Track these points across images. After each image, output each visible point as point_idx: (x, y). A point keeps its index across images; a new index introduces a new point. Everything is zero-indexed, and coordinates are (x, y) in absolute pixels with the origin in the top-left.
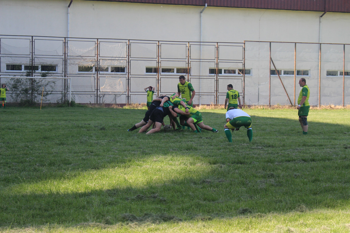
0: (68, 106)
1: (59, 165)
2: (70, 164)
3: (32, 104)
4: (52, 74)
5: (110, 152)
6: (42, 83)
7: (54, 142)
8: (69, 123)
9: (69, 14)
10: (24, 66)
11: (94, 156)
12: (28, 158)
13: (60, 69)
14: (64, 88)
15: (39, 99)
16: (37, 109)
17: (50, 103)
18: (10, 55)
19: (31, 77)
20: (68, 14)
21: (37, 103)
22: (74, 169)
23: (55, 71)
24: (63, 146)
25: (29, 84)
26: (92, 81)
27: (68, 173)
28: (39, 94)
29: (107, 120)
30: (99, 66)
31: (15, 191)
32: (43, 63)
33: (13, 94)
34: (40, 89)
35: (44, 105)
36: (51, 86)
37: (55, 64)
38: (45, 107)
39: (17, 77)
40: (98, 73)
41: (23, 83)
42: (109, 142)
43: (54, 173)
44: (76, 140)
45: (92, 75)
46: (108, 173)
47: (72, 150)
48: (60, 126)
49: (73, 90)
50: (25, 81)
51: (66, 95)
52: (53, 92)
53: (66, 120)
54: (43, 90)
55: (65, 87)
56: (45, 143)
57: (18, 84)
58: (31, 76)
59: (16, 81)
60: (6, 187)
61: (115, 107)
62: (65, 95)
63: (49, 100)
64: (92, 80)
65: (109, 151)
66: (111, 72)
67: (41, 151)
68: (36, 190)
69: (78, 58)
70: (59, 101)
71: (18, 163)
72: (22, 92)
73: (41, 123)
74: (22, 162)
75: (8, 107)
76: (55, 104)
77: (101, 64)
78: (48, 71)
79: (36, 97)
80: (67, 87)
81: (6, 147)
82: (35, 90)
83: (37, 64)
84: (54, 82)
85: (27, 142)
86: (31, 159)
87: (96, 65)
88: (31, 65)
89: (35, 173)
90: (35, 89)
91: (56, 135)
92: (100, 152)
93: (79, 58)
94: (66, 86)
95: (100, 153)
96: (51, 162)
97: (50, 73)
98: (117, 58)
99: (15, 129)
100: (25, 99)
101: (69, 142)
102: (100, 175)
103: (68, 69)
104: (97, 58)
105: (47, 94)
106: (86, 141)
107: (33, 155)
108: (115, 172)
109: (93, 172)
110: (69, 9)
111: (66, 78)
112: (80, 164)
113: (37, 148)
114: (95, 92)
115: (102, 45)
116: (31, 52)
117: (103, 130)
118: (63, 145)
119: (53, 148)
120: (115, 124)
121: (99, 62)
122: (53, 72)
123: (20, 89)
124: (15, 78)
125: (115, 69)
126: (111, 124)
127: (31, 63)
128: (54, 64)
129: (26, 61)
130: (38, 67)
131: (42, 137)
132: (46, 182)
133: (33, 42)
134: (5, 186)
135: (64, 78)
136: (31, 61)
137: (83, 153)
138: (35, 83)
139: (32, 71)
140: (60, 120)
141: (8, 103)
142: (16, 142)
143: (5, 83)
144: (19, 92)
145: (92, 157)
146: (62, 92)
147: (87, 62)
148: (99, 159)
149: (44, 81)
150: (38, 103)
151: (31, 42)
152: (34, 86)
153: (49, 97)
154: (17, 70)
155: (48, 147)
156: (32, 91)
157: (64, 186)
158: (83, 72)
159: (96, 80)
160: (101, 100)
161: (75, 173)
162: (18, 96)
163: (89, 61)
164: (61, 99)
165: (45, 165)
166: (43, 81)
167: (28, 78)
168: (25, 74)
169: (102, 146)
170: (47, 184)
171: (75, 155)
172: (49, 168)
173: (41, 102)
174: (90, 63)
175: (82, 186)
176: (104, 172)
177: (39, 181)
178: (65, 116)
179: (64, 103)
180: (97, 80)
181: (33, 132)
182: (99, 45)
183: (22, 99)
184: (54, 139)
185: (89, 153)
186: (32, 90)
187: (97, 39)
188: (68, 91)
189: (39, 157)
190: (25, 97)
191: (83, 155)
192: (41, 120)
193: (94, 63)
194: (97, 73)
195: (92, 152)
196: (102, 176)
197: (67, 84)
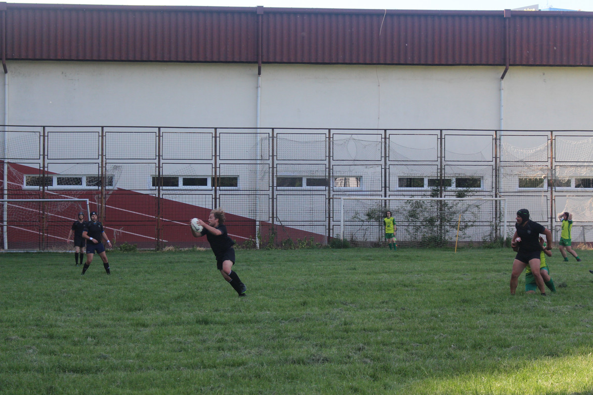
0: (502, 247)
1: (490, 348)
2: (508, 346)
3: (441, 243)
4: (474, 193)
5: (577, 328)
6: (458, 208)
7: (480, 309)
8: (505, 275)
9: (502, 91)
10: (427, 180)
11: (549, 333)
12: (437, 335)
13: (487, 184)
14: (494, 217)
15: (453, 235)
16: (449, 252)
17: (472, 242)
18: (405, 163)
19: (439, 199)
20: (500, 90)
21: (450, 242)
22: (515, 355)
23: (480, 187)
24: (496, 316)
25: (436, 210)
26: (542, 203)
27: (505, 363)
28: (453, 227)
29: (569, 271)
30: (554, 178)
31: (417, 391)
32: (459, 174)
33: (410, 227)
34: (455, 218)
35: (460, 245)
36: (473, 213)
37: (480, 175)
38: (463, 248)
39: (416, 198)
40: (554, 189)
41: (425, 209)
42: (575, 309)
43: (482, 361)
44: (518, 304)
45: (543, 194)
46: (574, 364)
47: (510, 322)
48: (489, 280)
49: (510, 219)
50: (429, 205)
51: (498, 228)
52: (476, 224)
53: (499, 271)
54: (460, 220)
55: (496, 214)
56: (464, 310)
57: (418, 210)
58: (439, 196)
59: (414, 205)
60: (402, 384)
61: (583, 248)
62: (496, 228)
63: (469, 237)
64: (542, 201)
65: (575, 325)
66: (576, 187)
67: (459, 323)
68: (452, 391)
69: (518, 164)
70: (486, 238)
71: (420, 343)
72: (424, 223)
73: (457, 275)
74: (427, 342)
75: (401, 248)
76: (479, 242)
77: (557, 174)
78: (467, 187)
79: (447, 231)
80: (500, 214)
81: (400, 315)
82: (446, 220)
83: (449, 177)
84: (477, 206)
85: (435, 308)
86: (441, 338)
87: (550, 175)
88: (439, 178)
89: (449, 361)
90: (446, 218)
91: (482, 297)
92: (559, 325)
93: (520, 164)
94: (498, 213)
95: (560, 328)
96: (475, 341)
97: (471, 191)
98: (586, 164)
99: (414, 286)
100: (430, 235)
101: (506, 308)
102: (562, 368)
103: (502, 183)
104: (552, 163)
105: (466, 226)
106: (534, 307)
107: (446, 330)
108: (587, 362)
109: (547, 361)
110: (502, 82)
111: (498, 198)
112: (525, 346)
113: (452, 318)
114: (547, 222)
115: (560, 142)
116: (439, 156)
117: (563, 289)
118: (494, 314)
119: (478, 319)
120: (585, 278)
121: (554, 171)
122: (476, 188)
123: (422, 219)
124: (412, 200)
125: (582, 183)
126: (577, 278)
127: (439, 175)
128: (477, 175)
129: (431, 172)
130: (450, 180)
131: (459, 300)
132: (467, 376)
133: (443, 140)
134: (399, 382)
135: (494, 198)
136: (439, 170)
137: (530, 327)
138: (446, 208)
139: (441, 188)
140: (488, 271)
141: (402, 242)
142: (416, 308)
143: (397, 208)
144: (419, 223)
145: (546, 335)
146: (490, 222)
147: (533, 170)
148: (558, 339)
149: (461, 204)
150: (452, 242)
151: (439, 140)
152: (445, 213)
153: (469, 231)
154: (415, 187)
155: (470, 317)
156: (441, 221)
157: (499, 385)
158: (527, 188)
159: (550, 201)
160: (558, 235)
161: (518, 363)
162: (418, 231)
163: (537, 169)
164: (490, 235)
165: (465, 348)
166: (459, 205)
167: (434, 200)
168: (429, 193)
169: (563, 317)
170: (469, 381)
171: (517, 330)
172: (472, 353)
173: (456, 239)
174: (539, 173)
175: (531, 385)
176: (569, 362)
177: (457, 375)
178: (497, 264)
179: (495, 241)
180: (552, 202)
181: (444, 290)
182: (554, 141)
183: (424, 235)
184: (480, 303)
185: (540, 328)
186: (441, 219)
187: (550, 132)
188: (501, 221)
189: (455, 334)
190: (429, 232)
191: (530, 331)
192: (457, 271)
193: (546, 173)
194: (552, 190)
195: (545, 327)
196: (564, 368)
197: (500, 209)
